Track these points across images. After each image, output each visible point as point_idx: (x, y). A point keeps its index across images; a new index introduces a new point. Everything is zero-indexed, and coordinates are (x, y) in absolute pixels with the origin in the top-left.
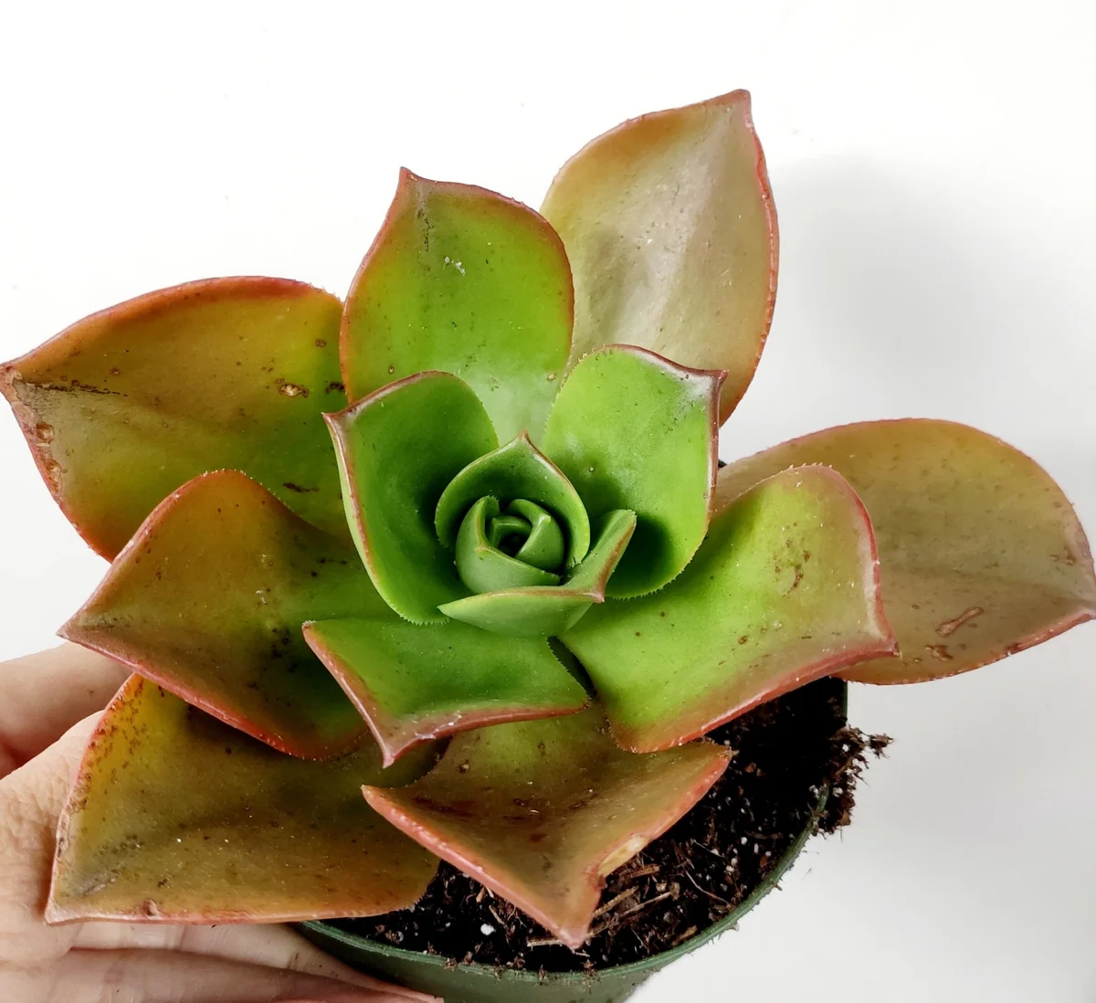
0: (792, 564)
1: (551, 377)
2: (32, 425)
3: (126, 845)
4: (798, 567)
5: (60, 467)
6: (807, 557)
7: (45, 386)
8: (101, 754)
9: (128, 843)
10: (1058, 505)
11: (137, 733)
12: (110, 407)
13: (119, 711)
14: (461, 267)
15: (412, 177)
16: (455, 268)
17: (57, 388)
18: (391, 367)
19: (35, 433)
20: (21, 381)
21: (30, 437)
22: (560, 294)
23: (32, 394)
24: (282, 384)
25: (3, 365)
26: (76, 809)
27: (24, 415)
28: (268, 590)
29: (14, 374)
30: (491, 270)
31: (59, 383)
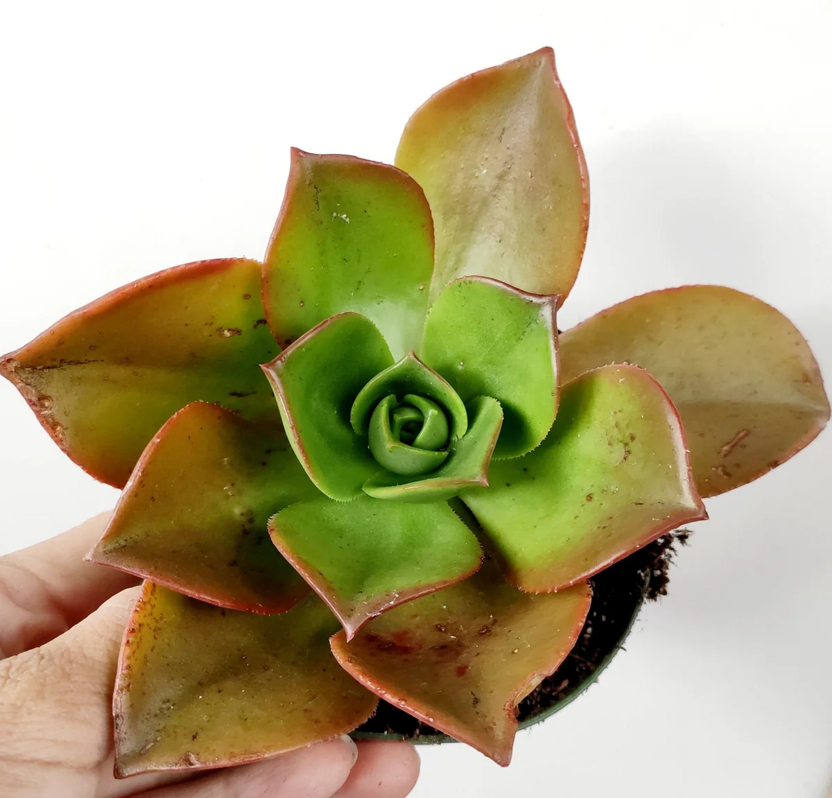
0: (621, 441)
1: (421, 287)
2: (34, 399)
3: (163, 709)
4: (626, 444)
5: (62, 426)
6: (633, 438)
7: (39, 368)
8: (134, 647)
9: (164, 706)
10: (797, 344)
11: (157, 621)
12: (91, 371)
13: (142, 612)
14: (346, 218)
15: (301, 154)
16: (342, 219)
17: (49, 368)
18: (302, 302)
19: (38, 405)
20: (21, 368)
21: (34, 407)
22: (423, 226)
23: (30, 375)
24: (220, 330)
25: (4, 357)
26: (124, 693)
27: (27, 393)
28: (233, 485)
29: (14, 364)
30: (369, 216)
31: (49, 364)
